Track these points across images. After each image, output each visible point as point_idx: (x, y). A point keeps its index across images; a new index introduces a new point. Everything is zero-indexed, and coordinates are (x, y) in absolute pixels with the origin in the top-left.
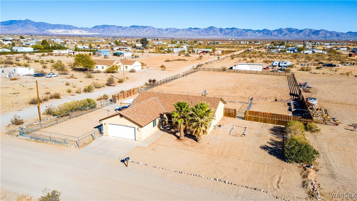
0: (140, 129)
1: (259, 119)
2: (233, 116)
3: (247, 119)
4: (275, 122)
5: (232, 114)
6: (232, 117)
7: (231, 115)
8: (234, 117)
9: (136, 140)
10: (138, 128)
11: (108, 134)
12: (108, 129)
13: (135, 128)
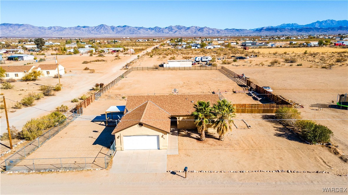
0: (165, 136)
9: (159, 149)
10: (163, 136)
11: (124, 148)
12: (123, 142)
13: (159, 135)
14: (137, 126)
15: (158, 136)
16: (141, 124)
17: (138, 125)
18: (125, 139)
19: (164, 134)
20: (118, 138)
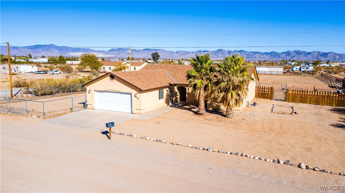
0: (139, 95)
1: (308, 99)
2: (269, 96)
3: (289, 100)
5: (268, 94)
6: (267, 98)
7: (266, 96)
8: (271, 98)
9: (132, 113)
10: (136, 94)
11: (94, 107)
12: (94, 99)
13: (131, 93)
14: (108, 78)
16: (112, 77)
20: (89, 92)
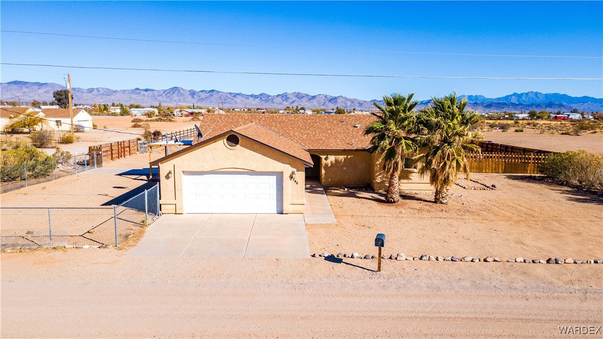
0: (299, 175)
4: (500, 169)
9: (282, 213)
10: (293, 173)
11: (182, 209)
12: (181, 190)
13: (282, 173)
14: (222, 143)
15: (280, 176)
16: (233, 139)
17: (225, 140)
18: (187, 182)
19: (295, 170)
20: (167, 177)
